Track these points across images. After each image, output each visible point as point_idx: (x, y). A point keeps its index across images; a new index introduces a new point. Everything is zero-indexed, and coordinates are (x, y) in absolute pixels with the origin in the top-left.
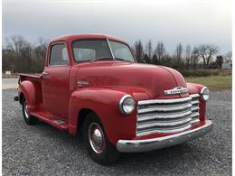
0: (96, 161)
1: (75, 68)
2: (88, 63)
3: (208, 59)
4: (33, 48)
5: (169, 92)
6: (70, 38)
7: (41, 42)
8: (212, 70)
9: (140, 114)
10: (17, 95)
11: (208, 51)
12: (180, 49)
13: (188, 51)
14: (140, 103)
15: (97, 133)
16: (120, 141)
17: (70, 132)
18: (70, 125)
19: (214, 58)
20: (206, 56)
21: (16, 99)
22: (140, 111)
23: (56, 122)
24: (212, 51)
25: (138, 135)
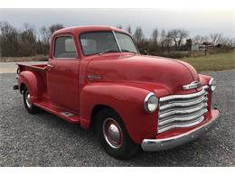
0: (112, 155)
1: (84, 61)
2: (97, 56)
3: (179, 42)
4: (19, 33)
5: (187, 87)
6: (76, 30)
7: (26, 28)
8: (184, 52)
9: (161, 111)
10: (17, 84)
11: (179, 35)
12: (156, 33)
13: (163, 35)
14: (161, 99)
15: (114, 128)
16: (145, 140)
17: (82, 125)
18: (82, 119)
19: (184, 41)
20: (178, 40)
21: (16, 88)
22: (161, 108)
23: (63, 114)
24: (183, 35)
25: (160, 131)
